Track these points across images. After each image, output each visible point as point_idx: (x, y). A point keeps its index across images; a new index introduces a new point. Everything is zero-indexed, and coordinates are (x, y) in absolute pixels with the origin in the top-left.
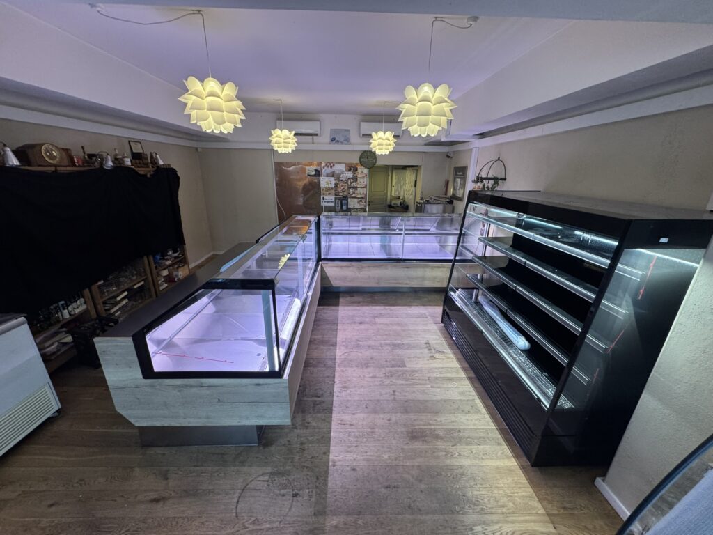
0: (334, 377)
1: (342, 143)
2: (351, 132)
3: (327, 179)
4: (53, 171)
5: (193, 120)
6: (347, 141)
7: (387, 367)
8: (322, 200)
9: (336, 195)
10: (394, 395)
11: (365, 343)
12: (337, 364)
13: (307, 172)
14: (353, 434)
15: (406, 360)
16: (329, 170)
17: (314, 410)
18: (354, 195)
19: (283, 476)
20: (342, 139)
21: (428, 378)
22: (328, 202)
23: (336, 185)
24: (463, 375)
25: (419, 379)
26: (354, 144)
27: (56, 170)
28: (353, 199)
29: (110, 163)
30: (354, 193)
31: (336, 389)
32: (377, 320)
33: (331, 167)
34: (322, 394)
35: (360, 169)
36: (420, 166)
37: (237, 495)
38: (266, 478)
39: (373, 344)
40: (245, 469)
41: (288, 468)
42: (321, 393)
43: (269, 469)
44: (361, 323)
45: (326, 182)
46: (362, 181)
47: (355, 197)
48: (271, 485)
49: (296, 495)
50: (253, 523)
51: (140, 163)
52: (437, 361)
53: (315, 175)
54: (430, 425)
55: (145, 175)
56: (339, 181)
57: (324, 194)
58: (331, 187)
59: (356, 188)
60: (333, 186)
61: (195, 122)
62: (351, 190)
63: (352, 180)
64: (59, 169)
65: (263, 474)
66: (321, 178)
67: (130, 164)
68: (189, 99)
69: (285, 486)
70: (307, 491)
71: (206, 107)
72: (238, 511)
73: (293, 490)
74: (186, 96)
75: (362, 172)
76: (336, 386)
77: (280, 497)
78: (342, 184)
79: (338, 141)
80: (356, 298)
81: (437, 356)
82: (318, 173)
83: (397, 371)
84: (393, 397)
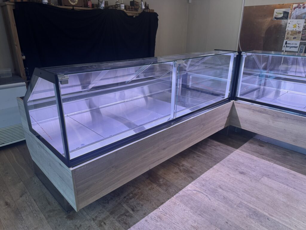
0: (162, 203)
3: (295, 21)
4: (72, 9)
8: (284, 44)
9: (302, 39)
11: (225, 193)
12: (177, 195)
13: (275, 14)
16: (300, 12)
17: (119, 217)
22: (292, 47)
23: (305, 28)
27: (73, 9)
29: (103, 5)
31: (152, 214)
32: (265, 180)
34: (138, 211)
39: (232, 198)
42: (139, 208)
44: (242, 173)
45: (293, 25)
51: (132, 8)
53: (282, 18)
55: (133, 16)
58: (298, 30)
60: (301, 29)
64: (75, 8)
66: (289, 21)
67: (123, 8)
76: (155, 212)
80: (264, 150)
82: (286, 16)
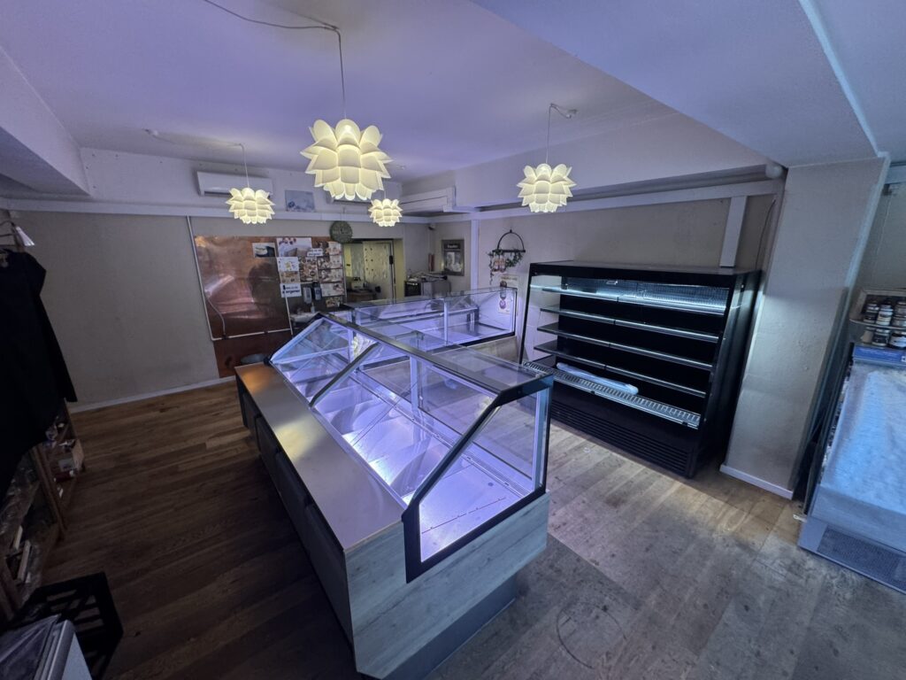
1: (305, 210)
2: (314, 195)
3: (287, 259)
5: (319, 183)
6: (312, 207)
8: (282, 290)
9: (302, 281)
13: (255, 250)
14: (575, 530)
16: (288, 247)
18: (327, 280)
19: (575, 604)
20: (303, 205)
22: (292, 292)
23: (301, 267)
24: (581, 440)
26: (321, 212)
28: (326, 285)
30: (327, 277)
33: (291, 243)
35: (331, 245)
36: (401, 240)
37: (564, 653)
38: (564, 618)
40: (537, 626)
41: (568, 595)
43: (556, 609)
45: (285, 264)
46: (335, 259)
47: (329, 282)
48: (577, 618)
49: (605, 609)
50: (609, 659)
53: (268, 255)
54: (611, 488)
56: (304, 261)
57: (284, 281)
58: (293, 270)
59: (329, 270)
60: (297, 269)
61: (321, 185)
62: (323, 273)
63: (322, 260)
65: (558, 617)
66: (278, 259)
68: (315, 153)
69: (588, 611)
70: (607, 598)
71: (337, 162)
72: (585, 662)
73: (598, 607)
74: (312, 148)
75: (335, 248)
77: (598, 621)
78: (309, 265)
79: (298, 208)
82: (272, 252)
84: (562, 483)
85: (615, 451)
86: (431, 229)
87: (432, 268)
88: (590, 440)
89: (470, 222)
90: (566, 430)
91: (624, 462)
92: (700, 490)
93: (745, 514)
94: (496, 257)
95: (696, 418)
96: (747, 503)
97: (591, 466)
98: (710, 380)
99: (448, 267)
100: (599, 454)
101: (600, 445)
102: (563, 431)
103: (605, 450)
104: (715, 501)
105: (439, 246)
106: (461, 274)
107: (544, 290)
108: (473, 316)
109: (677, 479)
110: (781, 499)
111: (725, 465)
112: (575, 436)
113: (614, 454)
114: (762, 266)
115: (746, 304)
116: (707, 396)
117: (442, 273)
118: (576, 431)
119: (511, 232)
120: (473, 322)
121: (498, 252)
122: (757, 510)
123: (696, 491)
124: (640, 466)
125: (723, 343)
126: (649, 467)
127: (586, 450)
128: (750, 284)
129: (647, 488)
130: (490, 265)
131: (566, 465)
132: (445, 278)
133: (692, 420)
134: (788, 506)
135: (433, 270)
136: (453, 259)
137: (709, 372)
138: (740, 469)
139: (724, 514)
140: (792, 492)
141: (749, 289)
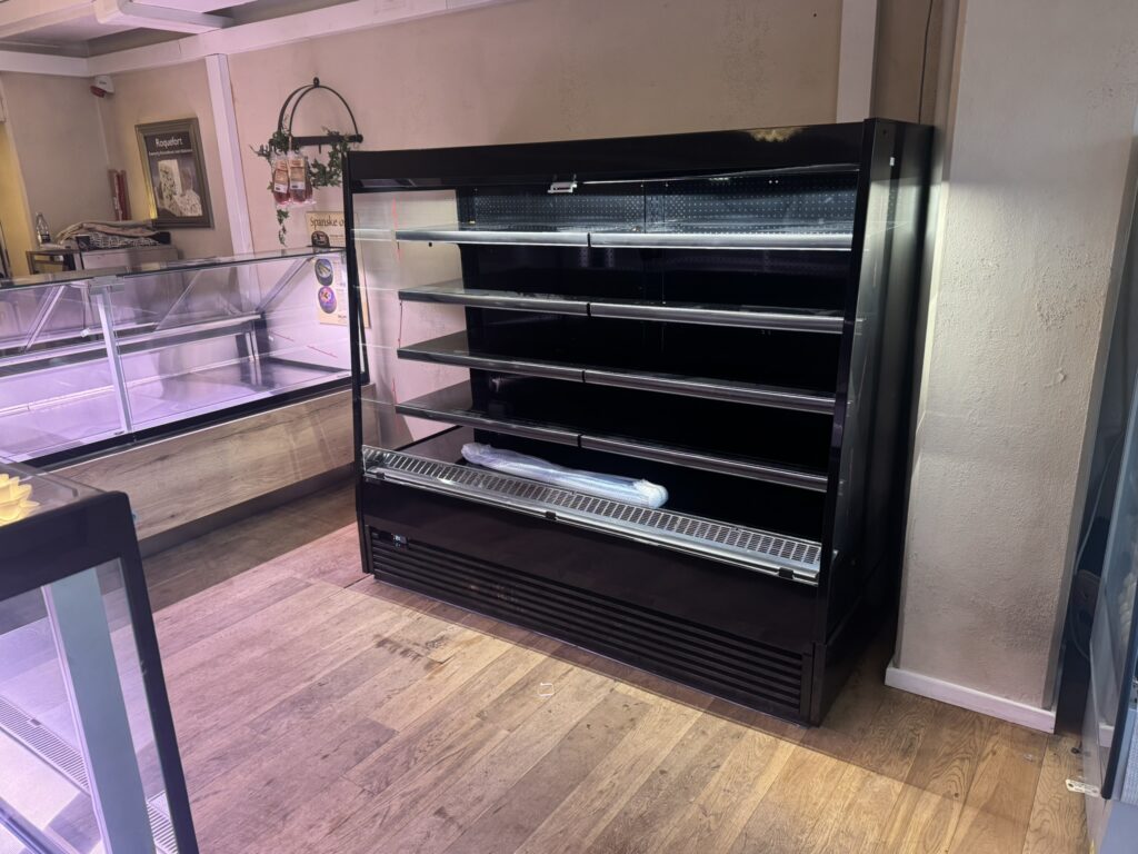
7: (348, 769)
10: (452, 819)
15: (376, 716)
21: (479, 715)
25: (465, 736)
52: (453, 666)
54: (603, 811)
81: (439, 654)
83: (386, 758)
84: (454, 828)
85: (623, 677)
86: (100, 93)
87: (125, 210)
88: (558, 655)
89: (202, 62)
90: (495, 633)
91: (645, 707)
92: (842, 755)
93: (957, 807)
94: (279, 159)
95: (812, 551)
96: (956, 772)
97: (551, 742)
98: (835, 443)
99: (166, 204)
100: (580, 696)
101: (587, 665)
102: (487, 638)
103: (598, 678)
104: (881, 782)
105: (133, 142)
106: (204, 222)
107: (400, 236)
108: (251, 340)
109: (781, 734)
110: (1033, 737)
111: (896, 666)
112: (520, 649)
113: (623, 688)
114: (933, 115)
115: (906, 225)
116: (832, 485)
117: (156, 224)
118: (523, 633)
119: (316, 83)
120: (254, 358)
121: (282, 142)
122: (983, 789)
123: (831, 762)
124: (689, 711)
125: (857, 334)
126: (713, 709)
127: (543, 693)
128: (911, 168)
129: (704, 783)
130: (272, 187)
131: (478, 756)
132: (163, 239)
133: (804, 564)
134: (1049, 754)
135: (126, 216)
136: (177, 179)
137: (830, 419)
138: (932, 671)
139: (906, 822)
140: (1053, 714)
141: (911, 184)
